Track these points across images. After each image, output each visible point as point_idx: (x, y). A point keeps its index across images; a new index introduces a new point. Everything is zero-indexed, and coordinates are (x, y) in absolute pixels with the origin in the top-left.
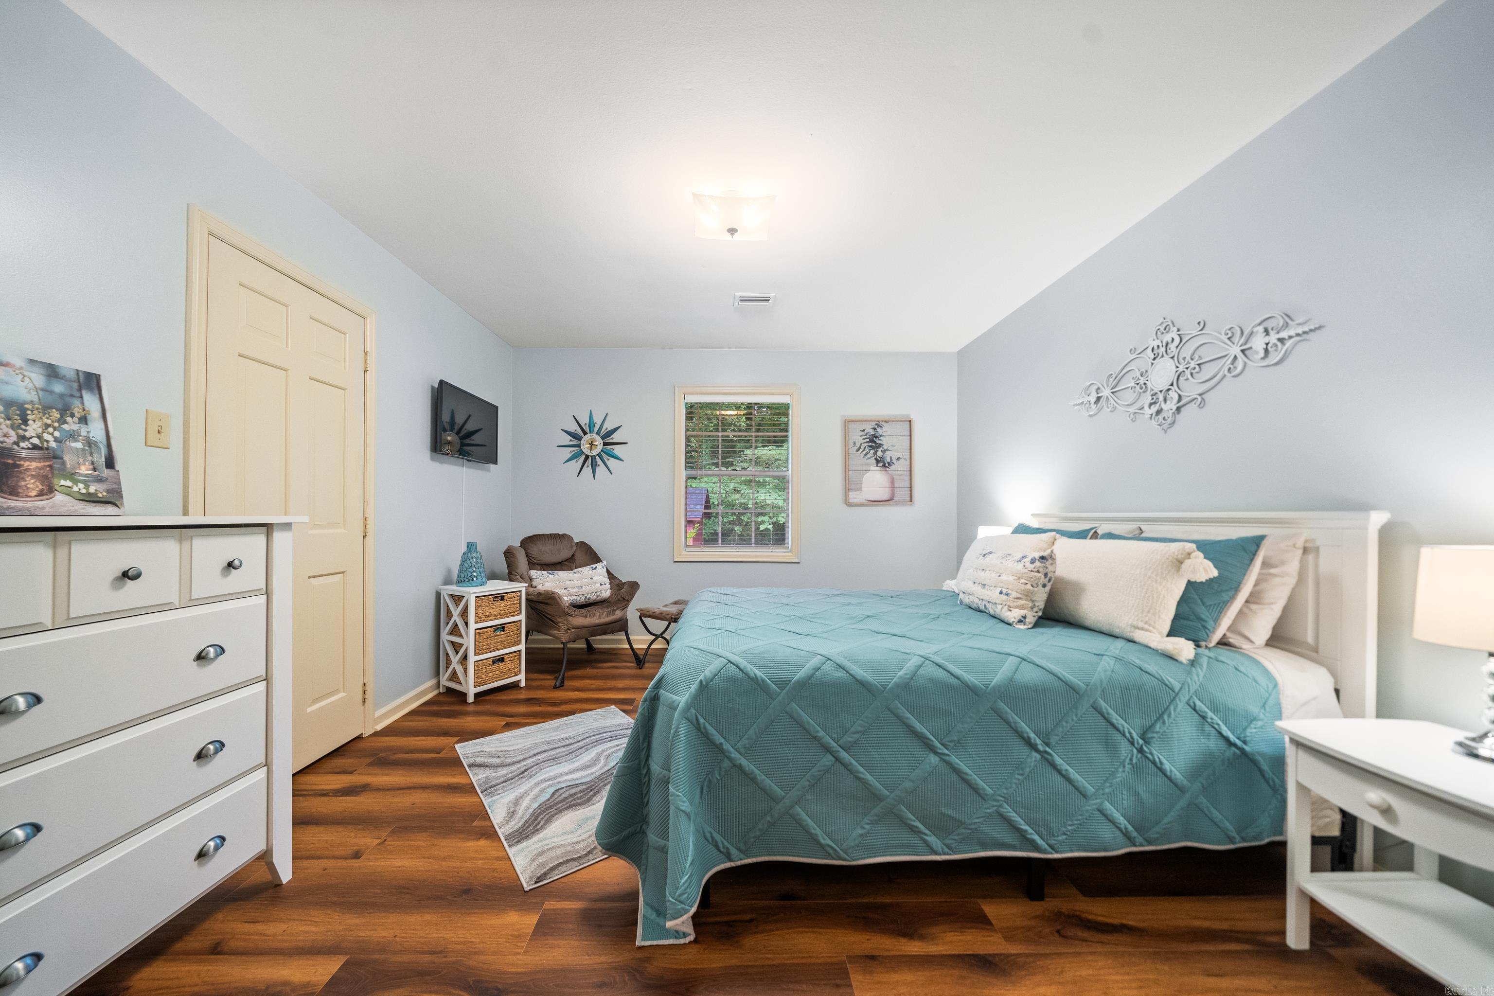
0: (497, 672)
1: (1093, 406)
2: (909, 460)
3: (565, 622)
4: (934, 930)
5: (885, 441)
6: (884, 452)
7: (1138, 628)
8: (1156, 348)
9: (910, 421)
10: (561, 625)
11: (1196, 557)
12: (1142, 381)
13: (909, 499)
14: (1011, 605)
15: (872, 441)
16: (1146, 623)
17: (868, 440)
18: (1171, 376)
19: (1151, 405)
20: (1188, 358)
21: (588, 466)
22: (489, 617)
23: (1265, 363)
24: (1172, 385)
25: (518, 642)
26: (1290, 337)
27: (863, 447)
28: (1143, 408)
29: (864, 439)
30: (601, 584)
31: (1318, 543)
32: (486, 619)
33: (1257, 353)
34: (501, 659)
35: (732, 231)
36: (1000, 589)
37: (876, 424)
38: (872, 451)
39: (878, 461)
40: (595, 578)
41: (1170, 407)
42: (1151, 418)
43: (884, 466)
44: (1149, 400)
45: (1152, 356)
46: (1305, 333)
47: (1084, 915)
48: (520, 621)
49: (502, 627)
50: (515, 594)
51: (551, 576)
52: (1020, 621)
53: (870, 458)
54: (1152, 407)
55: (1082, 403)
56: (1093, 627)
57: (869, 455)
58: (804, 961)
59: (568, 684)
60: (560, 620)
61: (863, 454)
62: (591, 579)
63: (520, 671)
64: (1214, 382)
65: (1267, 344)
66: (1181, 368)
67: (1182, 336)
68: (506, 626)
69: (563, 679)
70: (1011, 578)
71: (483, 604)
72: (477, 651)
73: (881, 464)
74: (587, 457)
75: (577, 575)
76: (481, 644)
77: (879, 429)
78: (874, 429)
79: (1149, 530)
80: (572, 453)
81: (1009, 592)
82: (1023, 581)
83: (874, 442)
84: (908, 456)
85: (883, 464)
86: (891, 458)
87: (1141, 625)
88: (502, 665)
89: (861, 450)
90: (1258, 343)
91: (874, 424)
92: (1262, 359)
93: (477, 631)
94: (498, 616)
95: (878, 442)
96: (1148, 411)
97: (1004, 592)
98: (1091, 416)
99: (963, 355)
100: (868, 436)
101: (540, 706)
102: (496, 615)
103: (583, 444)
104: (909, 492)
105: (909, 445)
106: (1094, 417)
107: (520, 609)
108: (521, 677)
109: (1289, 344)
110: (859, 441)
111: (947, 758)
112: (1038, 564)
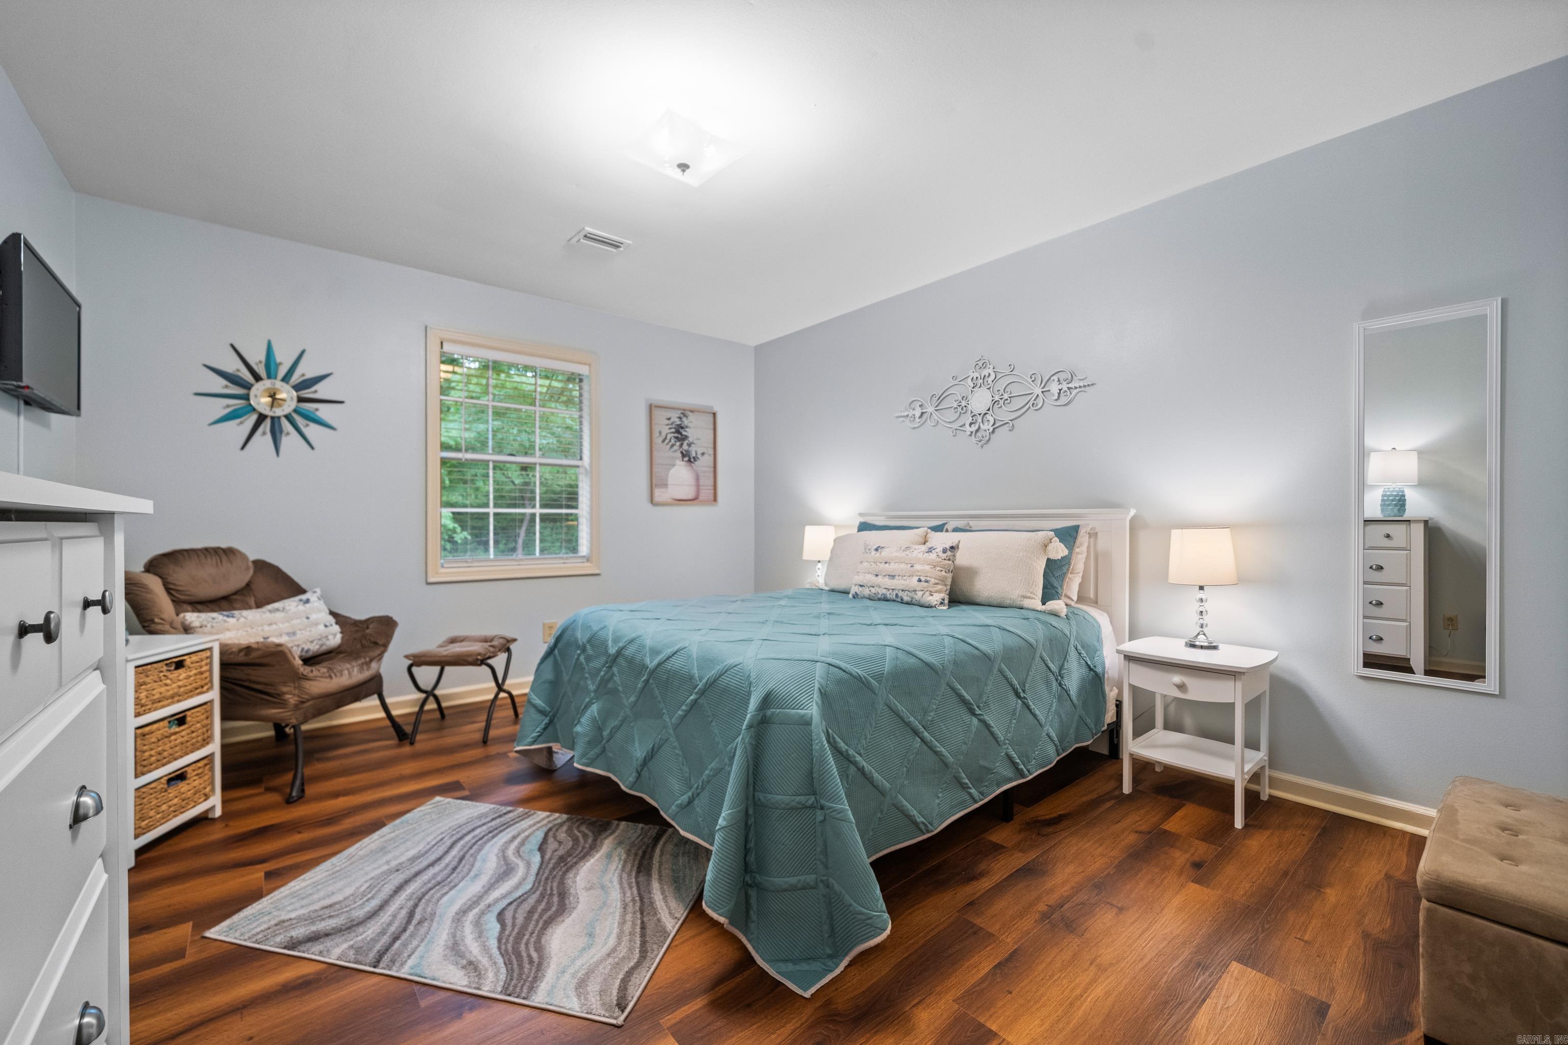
0: (176, 801)
1: (917, 420)
2: (712, 456)
3: (296, 692)
4: (983, 866)
5: (689, 432)
6: (689, 445)
7: (1027, 597)
8: (975, 378)
9: (714, 414)
10: (288, 696)
11: (1056, 542)
12: (963, 403)
13: (712, 498)
14: (932, 590)
15: (678, 432)
16: (1031, 593)
17: (673, 430)
18: (989, 404)
19: (971, 424)
20: (1002, 391)
21: (264, 433)
22: (159, 702)
23: (1058, 403)
24: (989, 410)
25: (206, 741)
26: (1076, 388)
27: (669, 437)
28: (964, 425)
29: (670, 429)
30: (326, 626)
31: (1097, 530)
32: (155, 705)
33: (1053, 395)
34: (180, 777)
35: (684, 167)
36: (917, 578)
37: (682, 413)
38: (678, 444)
39: (683, 455)
40: (313, 617)
41: (987, 427)
42: (971, 435)
43: (689, 461)
44: (970, 420)
45: (972, 385)
46: (1085, 386)
47: (1039, 818)
48: (211, 702)
49: (180, 719)
50: (204, 655)
51: (232, 621)
52: (941, 603)
53: (675, 451)
54: (973, 425)
55: (908, 416)
56: (983, 603)
57: (675, 448)
58: (936, 931)
59: (310, 790)
60: (285, 689)
61: (669, 446)
62: (308, 618)
63: (213, 790)
64: (1023, 411)
65: (1060, 390)
66: (997, 398)
67: (997, 374)
68: (188, 713)
69: (303, 784)
70: (927, 567)
71: (148, 680)
72: (139, 769)
73: (686, 459)
74: (262, 418)
75: (278, 615)
76: (147, 754)
77: (684, 419)
78: (680, 418)
79: (974, 524)
80: (229, 410)
81: (928, 579)
82: (938, 568)
83: (680, 433)
84: (711, 452)
85: (689, 458)
86: (696, 452)
87: (1029, 594)
88: (183, 786)
89: (667, 441)
90: (1054, 388)
91: (680, 412)
92: (1056, 400)
93: (139, 731)
94: (176, 697)
95: (684, 433)
96: (968, 429)
97: (923, 579)
98: (914, 428)
99: (760, 350)
100: (674, 426)
101: (299, 832)
102: (172, 697)
103: (256, 396)
104: (713, 491)
105: (712, 440)
106: (917, 429)
107: (211, 681)
108: (215, 803)
109: (1074, 392)
110: (665, 430)
111: (981, 717)
112: (949, 553)
